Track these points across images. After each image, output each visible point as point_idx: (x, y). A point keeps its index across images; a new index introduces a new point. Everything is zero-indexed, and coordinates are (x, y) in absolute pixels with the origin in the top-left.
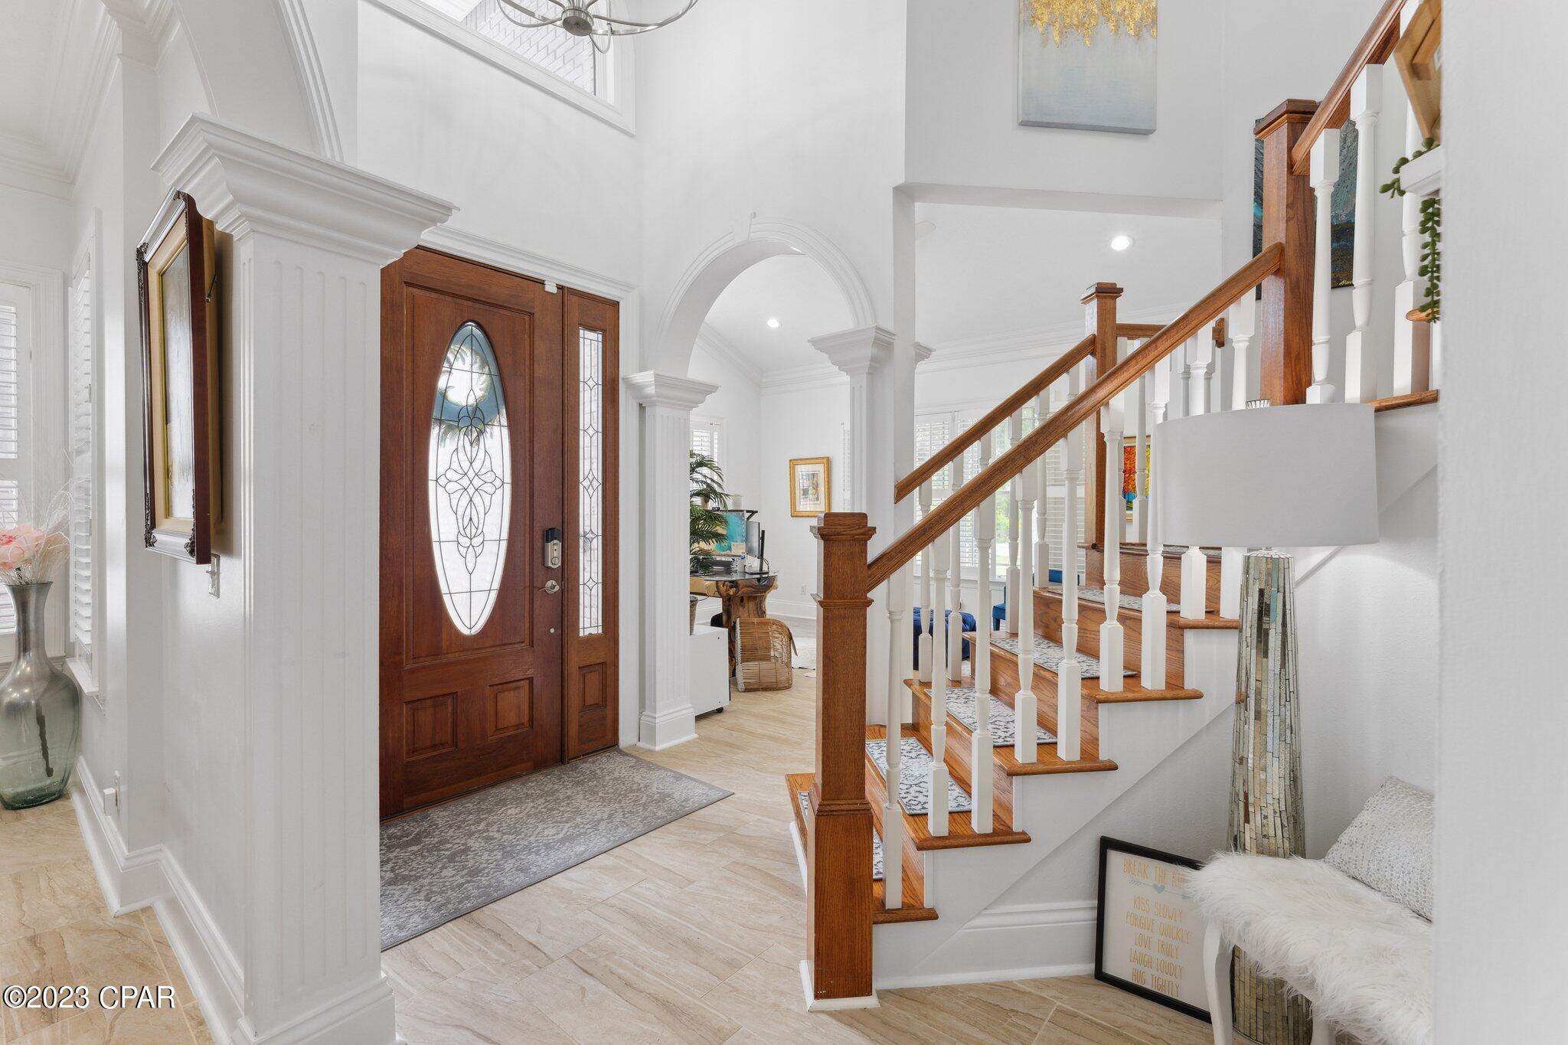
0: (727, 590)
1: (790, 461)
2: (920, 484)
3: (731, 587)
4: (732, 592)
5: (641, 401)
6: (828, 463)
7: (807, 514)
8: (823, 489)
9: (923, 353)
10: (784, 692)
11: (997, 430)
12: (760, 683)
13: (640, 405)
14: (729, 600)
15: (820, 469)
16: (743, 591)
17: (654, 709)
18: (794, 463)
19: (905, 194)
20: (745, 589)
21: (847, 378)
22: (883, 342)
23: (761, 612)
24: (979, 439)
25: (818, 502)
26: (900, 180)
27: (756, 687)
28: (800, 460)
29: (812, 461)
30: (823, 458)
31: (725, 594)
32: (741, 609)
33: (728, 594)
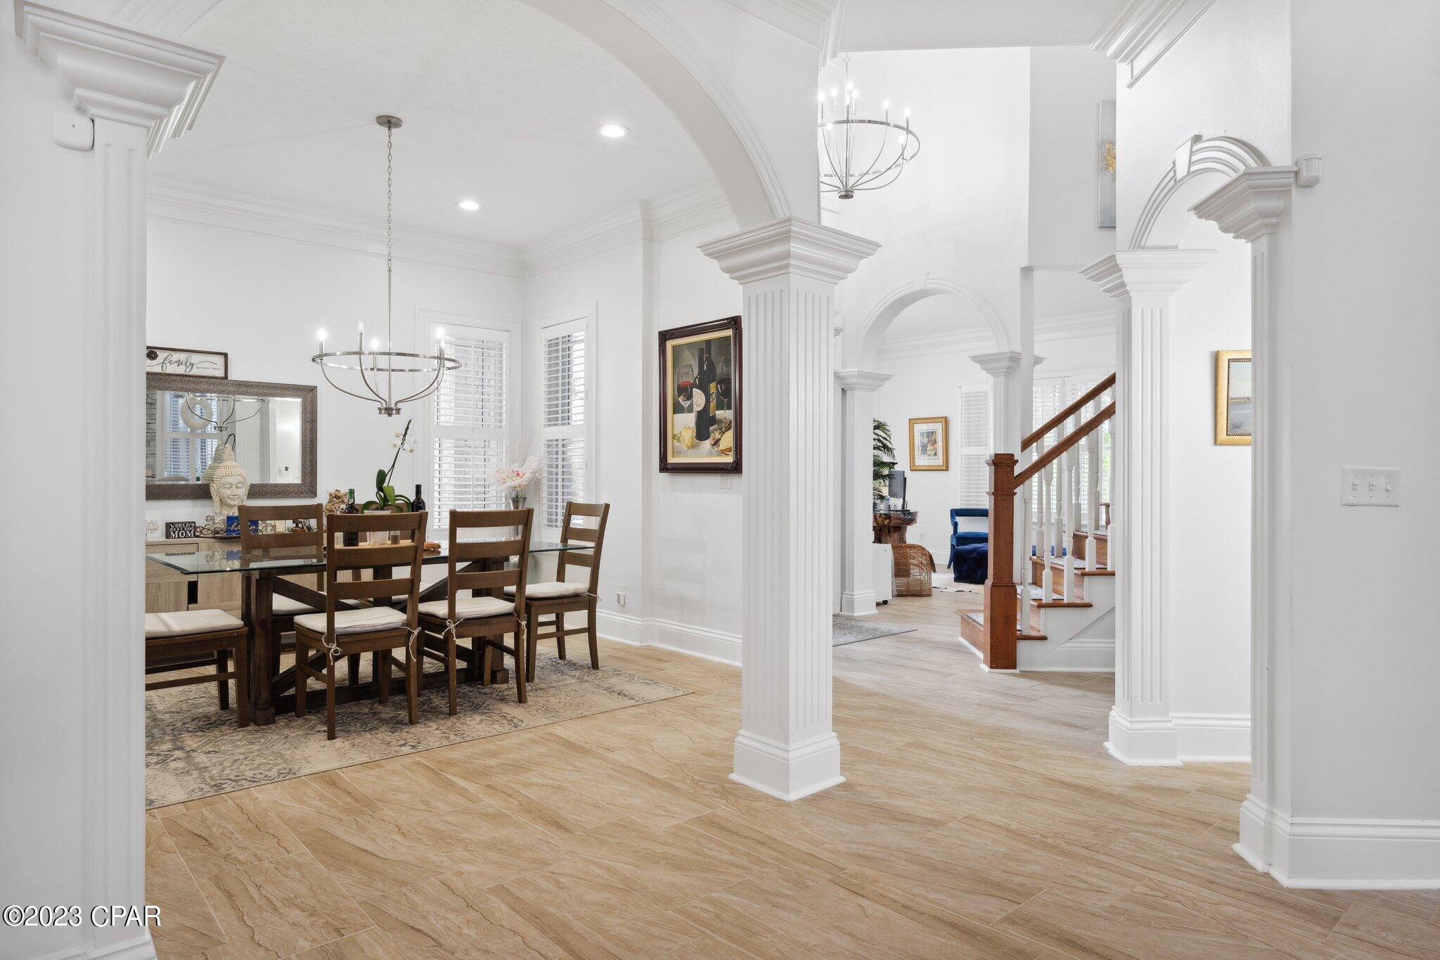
0: (883, 521)
1: (910, 420)
2: (1037, 441)
3: (886, 519)
4: (886, 522)
5: (843, 387)
6: (946, 421)
7: (925, 468)
8: (941, 444)
9: (1038, 360)
10: (925, 599)
11: (1083, 409)
12: (908, 591)
13: (843, 389)
14: (880, 530)
15: (938, 427)
16: (894, 523)
17: (852, 589)
18: (912, 422)
19: (1027, 271)
20: (896, 521)
21: (991, 378)
22: (1015, 359)
23: (902, 540)
24: (1074, 413)
25: (936, 457)
26: (1025, 264)
27: (905, 593)
28: (920, 419)
29: (931, 421)
30: (941, 418)
31: (881, 524)
32: (888, 537)
33: (883, 524)
